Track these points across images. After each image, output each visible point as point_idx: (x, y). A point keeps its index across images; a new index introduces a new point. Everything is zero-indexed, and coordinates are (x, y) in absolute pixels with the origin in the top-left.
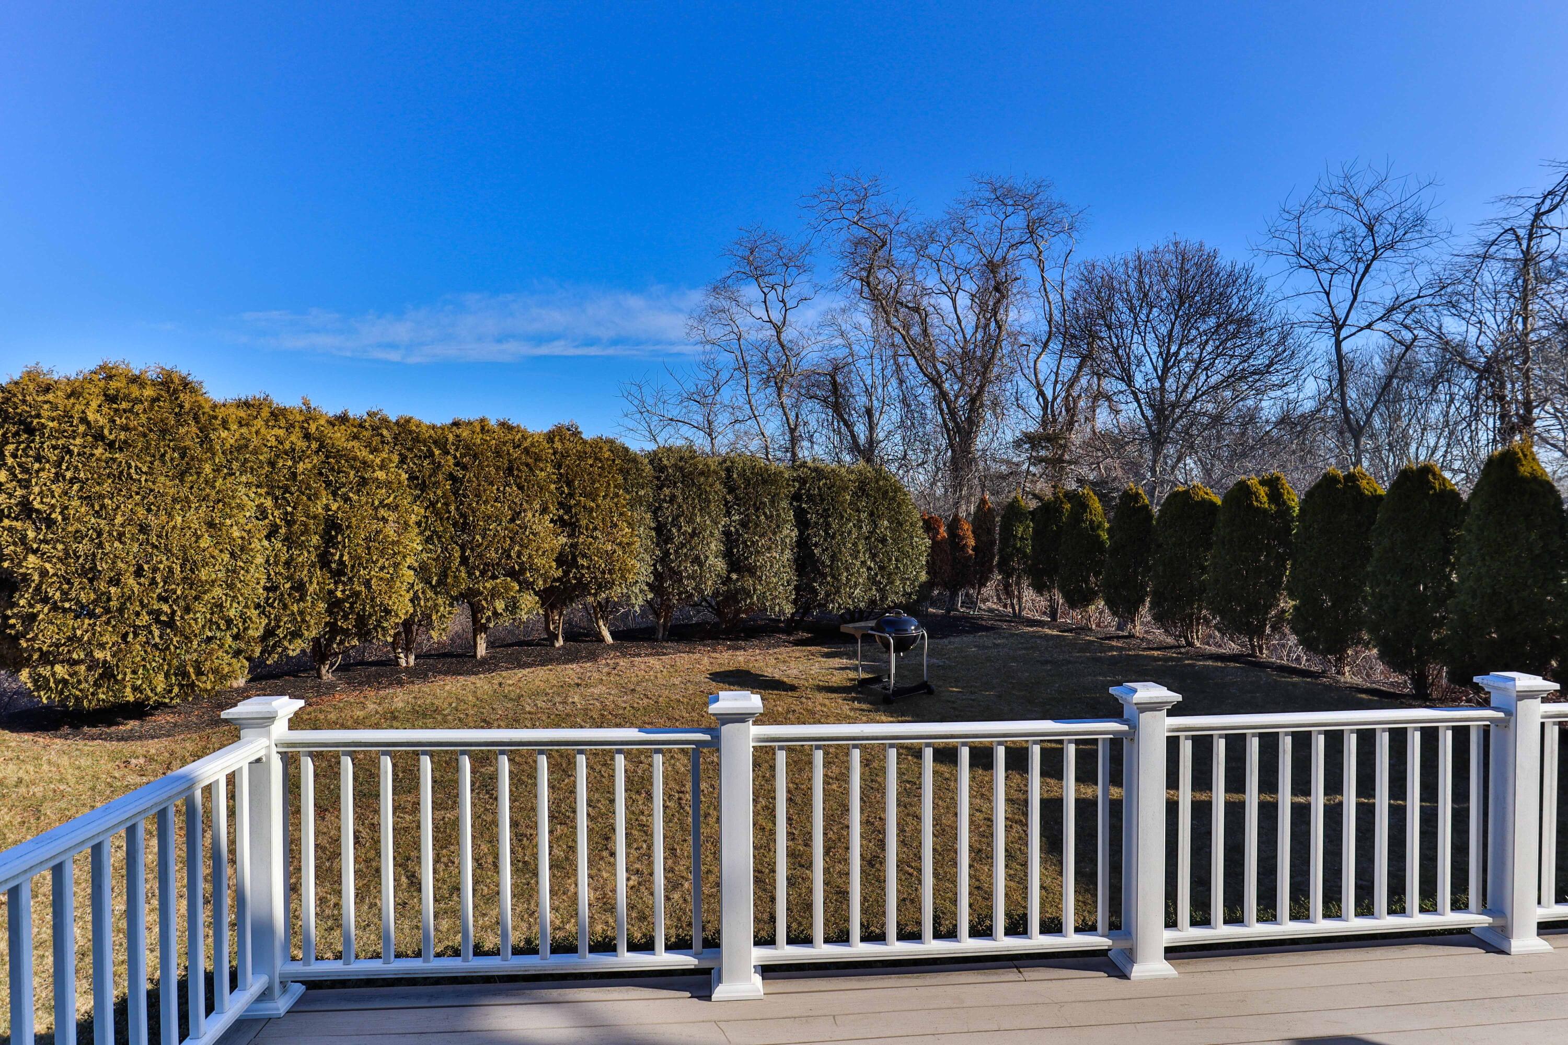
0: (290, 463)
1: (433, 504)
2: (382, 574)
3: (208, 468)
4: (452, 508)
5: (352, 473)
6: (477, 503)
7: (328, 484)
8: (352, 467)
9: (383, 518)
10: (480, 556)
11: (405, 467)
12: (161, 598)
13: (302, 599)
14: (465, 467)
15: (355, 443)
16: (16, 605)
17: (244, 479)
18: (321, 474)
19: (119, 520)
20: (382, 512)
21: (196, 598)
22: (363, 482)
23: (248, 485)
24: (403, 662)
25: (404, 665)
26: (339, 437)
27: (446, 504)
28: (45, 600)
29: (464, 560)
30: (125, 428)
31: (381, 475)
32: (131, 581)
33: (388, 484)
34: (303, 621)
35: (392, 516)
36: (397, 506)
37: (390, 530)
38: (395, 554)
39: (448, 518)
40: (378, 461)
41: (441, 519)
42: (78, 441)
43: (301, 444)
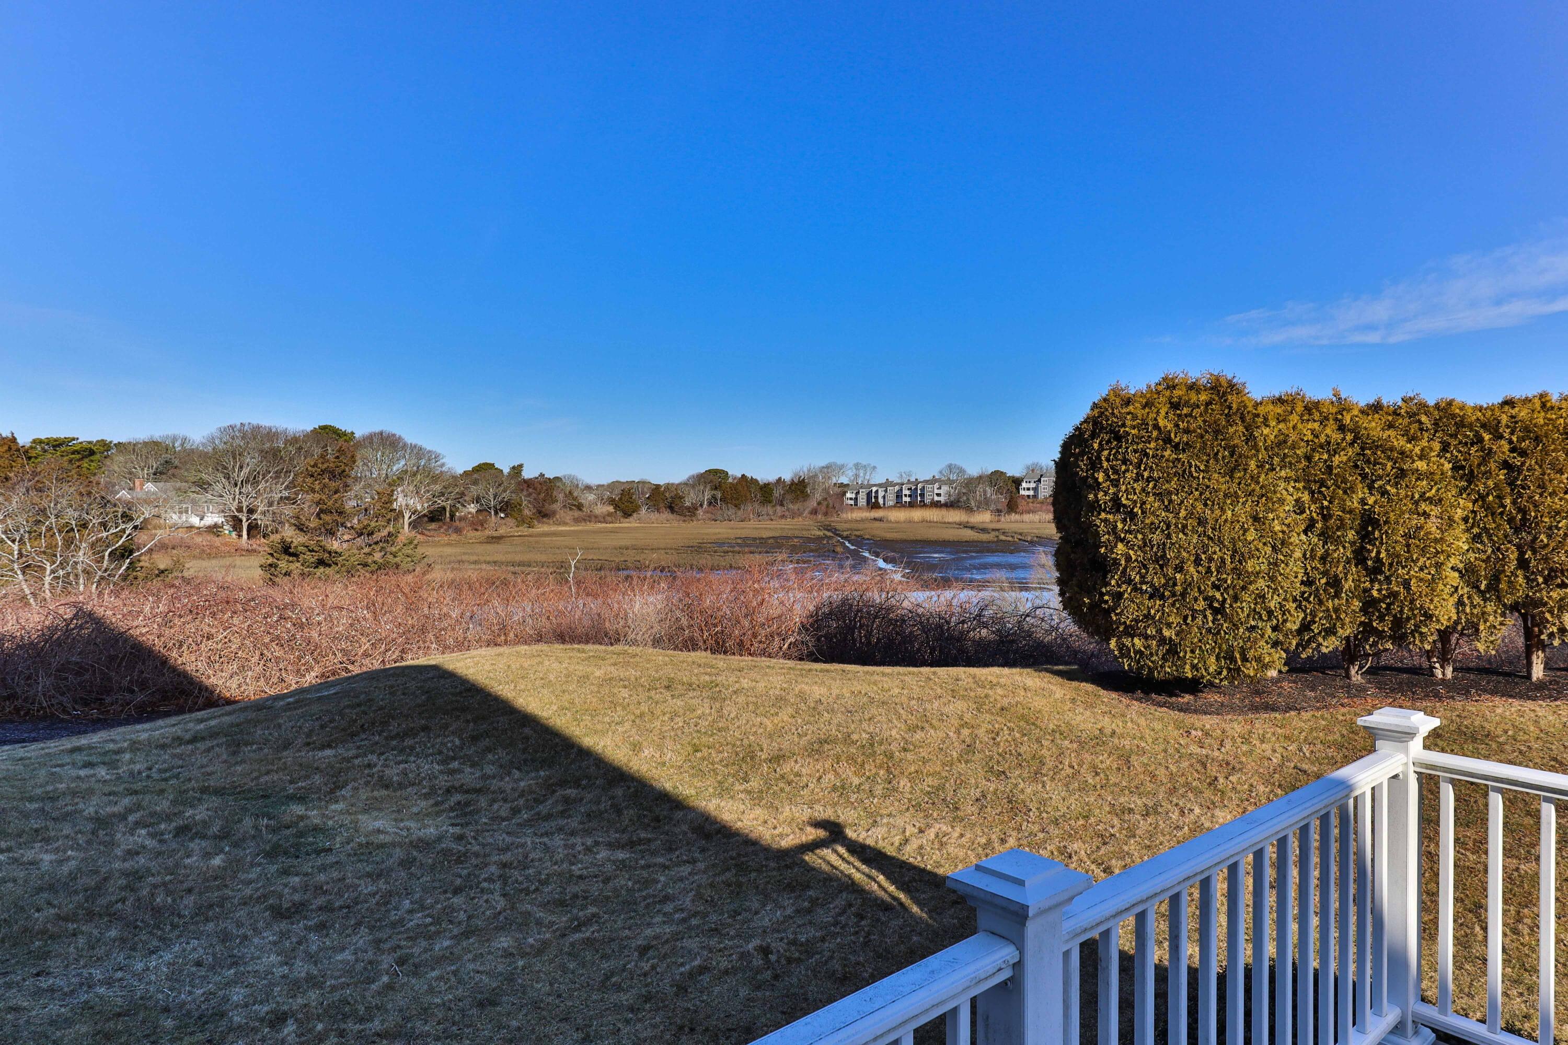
0: (1325, 456)
1: (1482, 497)
2: (1422, 575)
3: (1253, 464)
4: (1508, 501)
5: (1390, 464)
6: (1541, 495)
7: (1364, 476)
8: (1389, 458)
9: (1425, 512)
10: (1546, 559)
11: (1448, 455)
12: (1217, 587)
13: (1337, 595)
14: (1523, 453)
15: (1391, 432)
16: (1108, 584)
17: (1283, 473)
18: (1356, 466)
19: (1183, 513)
20: (1423, 506)
21: (1244, 588)
22: (1402, 473)
23: (1287, 479)
24: (1439, 673)
25: (1440, 676)
26: (1374, 427)
27: (1500, 497)
28: (1130, 581)
29: (1523, 564)
30: (1187, 431)
31: (1421, 465)
32: (1192, 569)
33: (1430, 475)
34: (1338, 618)
35: (1435, 511)
36: (1440, 500)
37: (1432, 526)
38: (1438, 552)
39: (1502, 513)
40: (1417, 450)
41: (1493, 514)
42: (1153, 445)
43: (1336, 436)
